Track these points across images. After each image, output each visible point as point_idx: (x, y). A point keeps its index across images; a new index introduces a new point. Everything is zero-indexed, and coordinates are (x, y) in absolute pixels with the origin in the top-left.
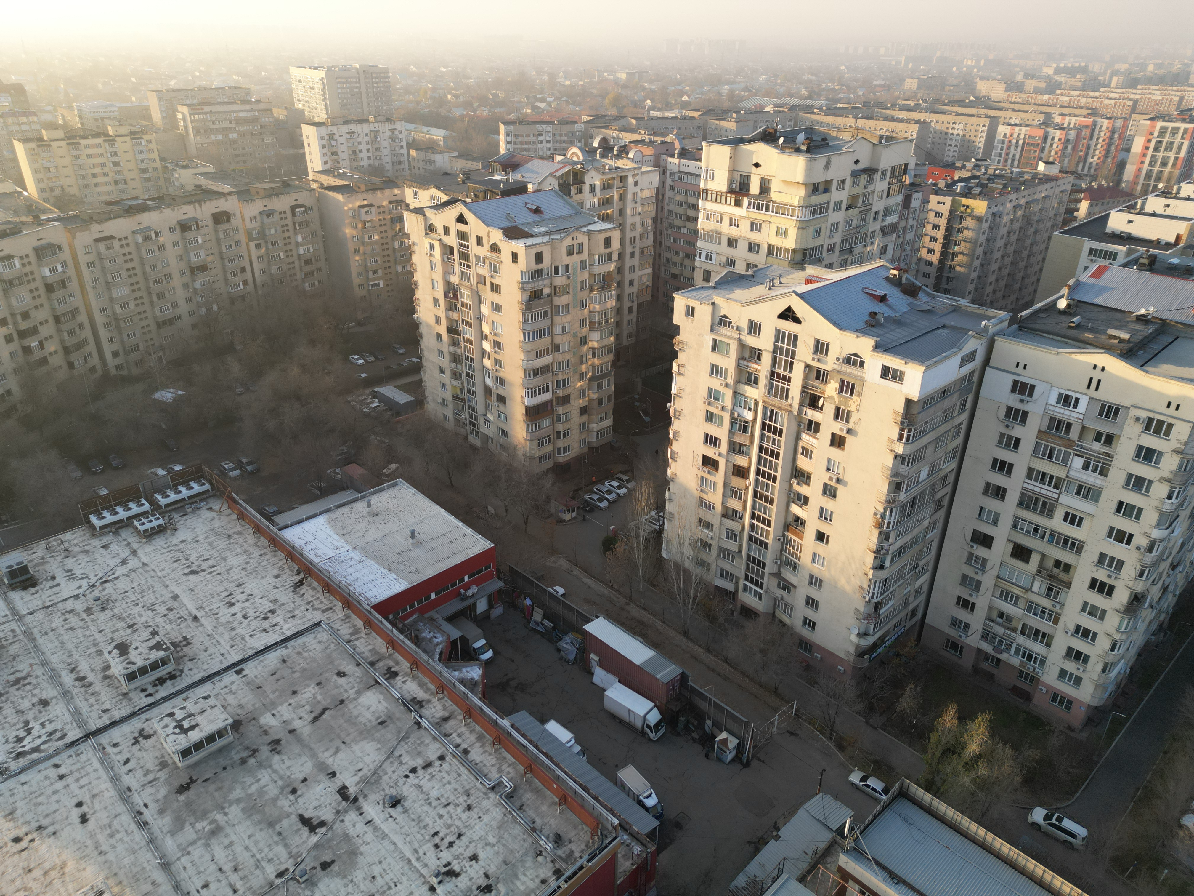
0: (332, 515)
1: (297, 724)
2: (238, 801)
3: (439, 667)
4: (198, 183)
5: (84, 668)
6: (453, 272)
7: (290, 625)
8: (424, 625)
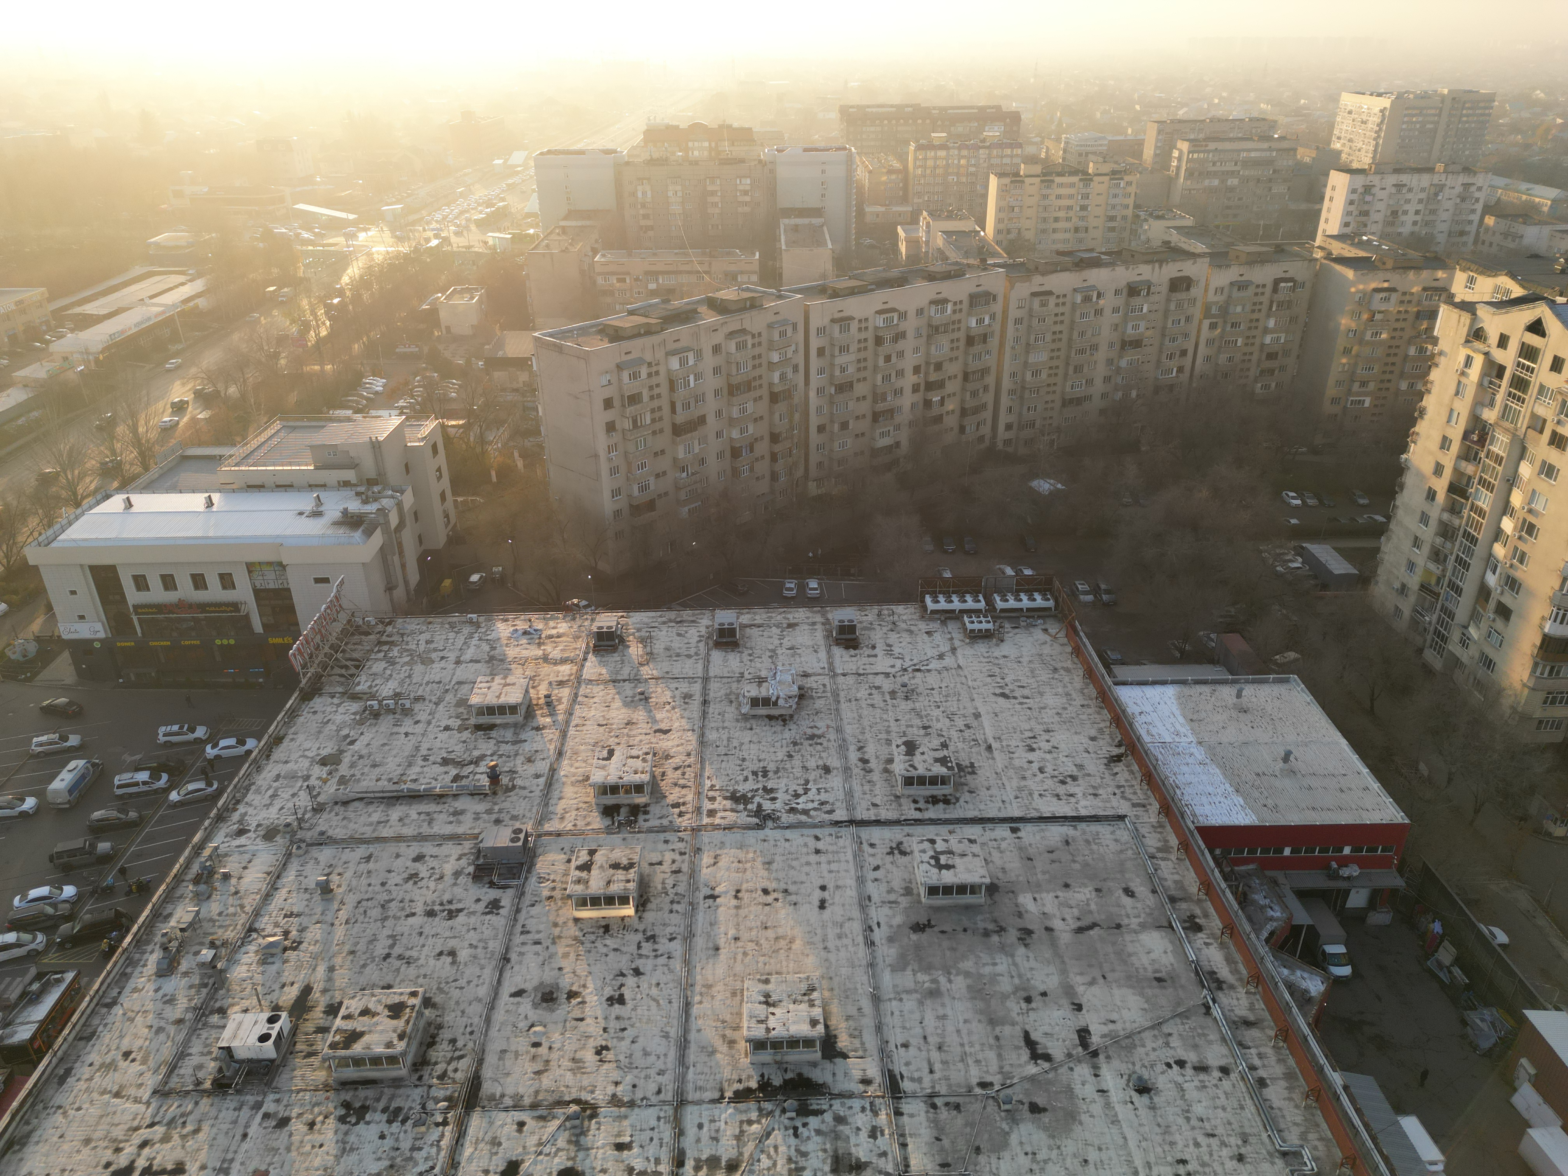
0: (1186, 690)
1: (1057, 924)
2: (967, 974)
3: (1263, 950)
4: (1167, 238)
5: (871, 751)
6: (1492, 404)
7: (1088, 803)
8: (1261, 884)
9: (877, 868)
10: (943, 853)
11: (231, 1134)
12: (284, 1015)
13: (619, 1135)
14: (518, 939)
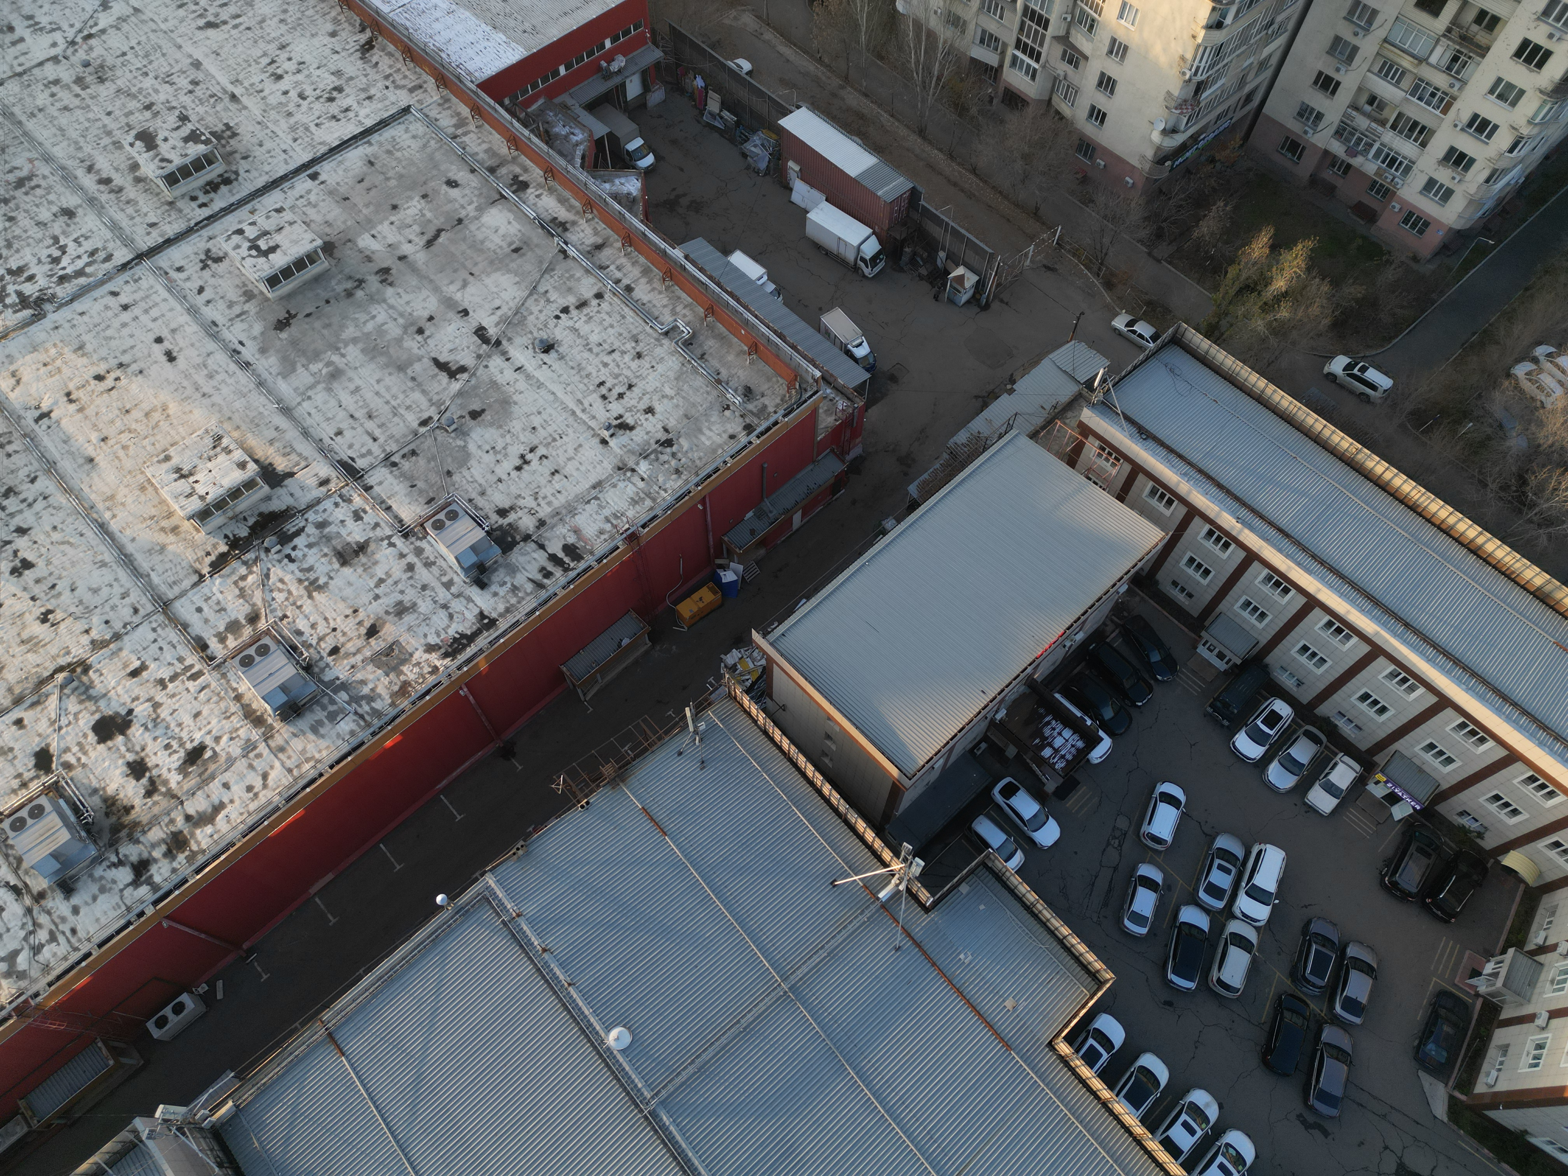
1: (406, 249)
2: (355, 341)
3: (583, 176)
5: (104, 164)
7: (367, 111)
8: (556, 115)
9: (201, 290)
10: (258, 238)
13: (125, 666)
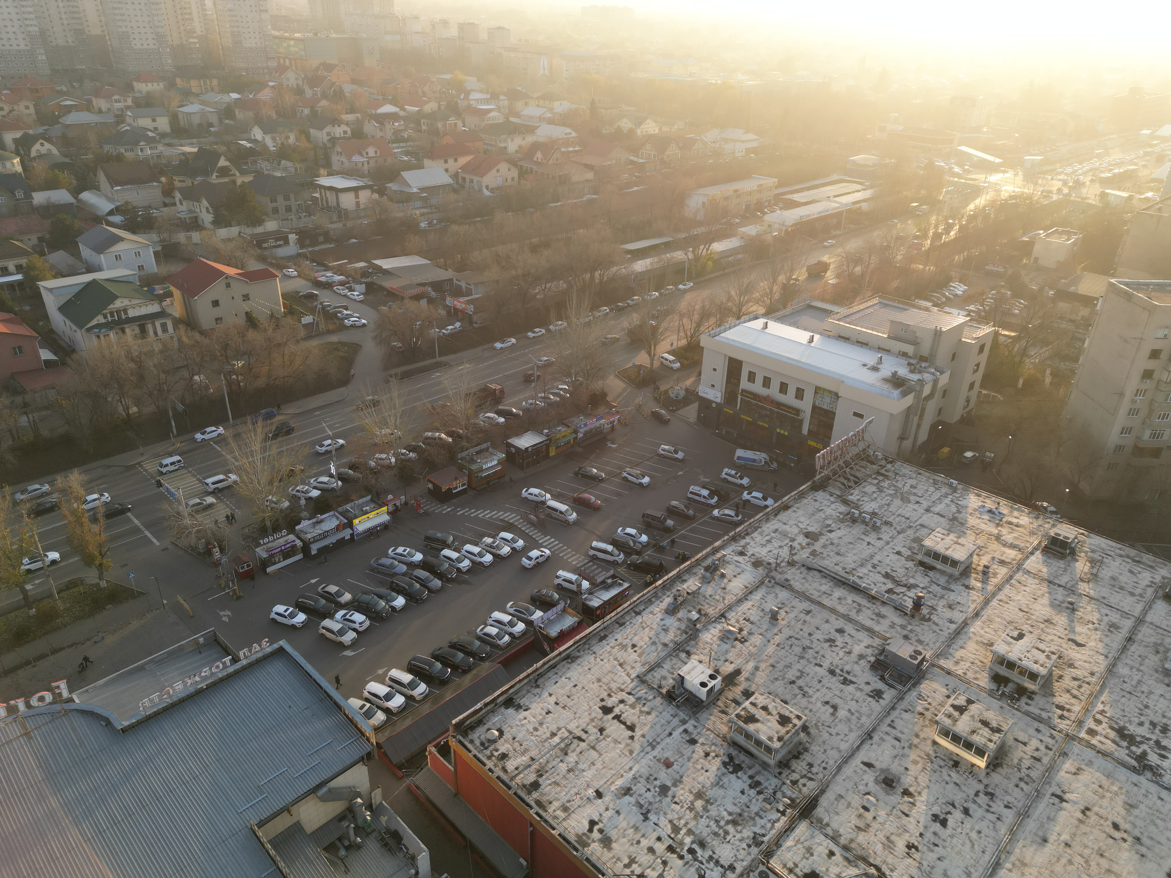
11: (664, 728)
12: (719, 678)
14: (884, 728)
